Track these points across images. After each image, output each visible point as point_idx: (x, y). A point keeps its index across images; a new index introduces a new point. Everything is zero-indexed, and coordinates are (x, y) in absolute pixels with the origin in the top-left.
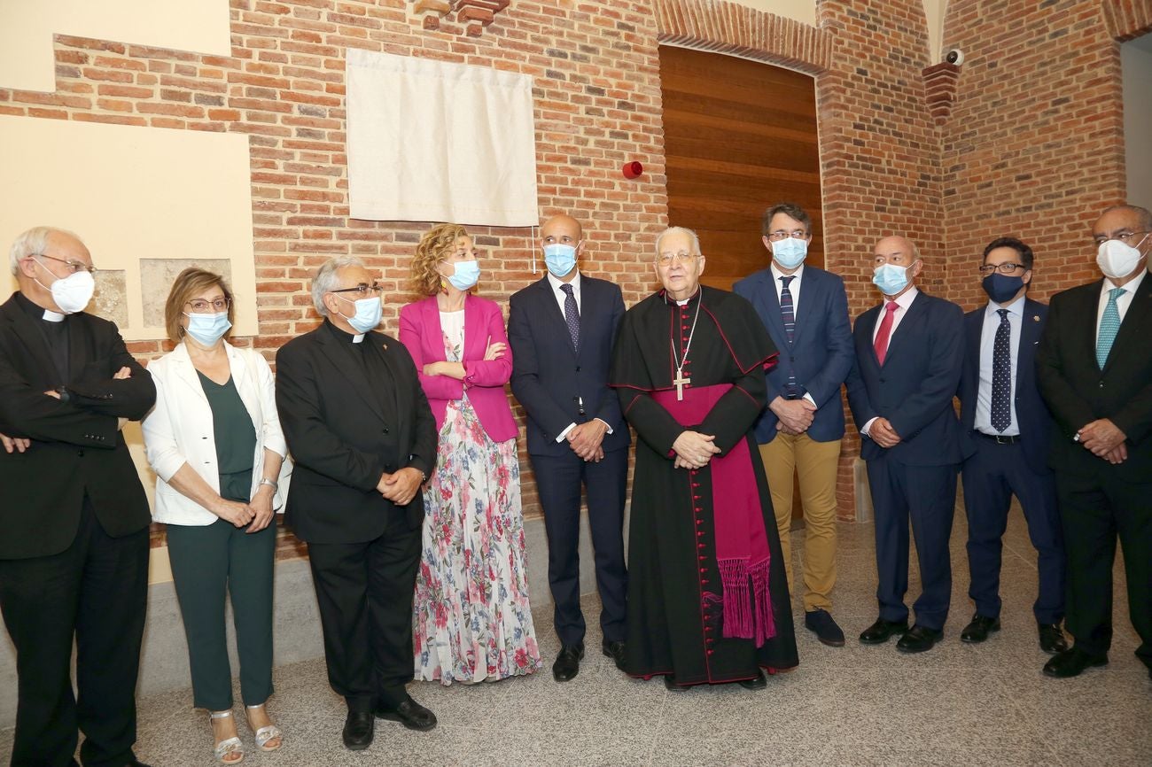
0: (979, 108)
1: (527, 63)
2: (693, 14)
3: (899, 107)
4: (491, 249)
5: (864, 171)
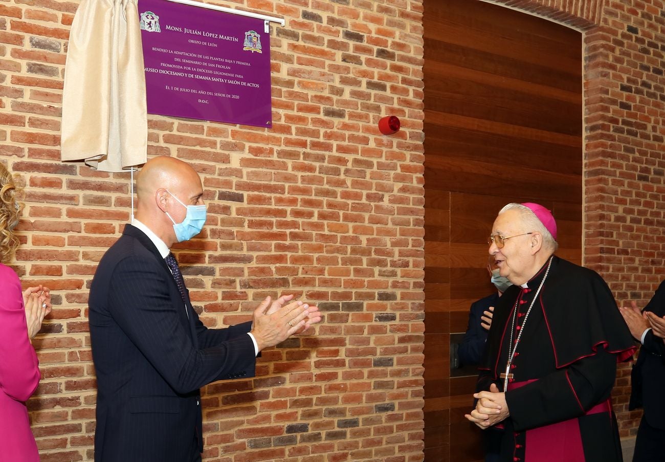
1: (281, 2)
4: (234, 205)
5: (628, 136)
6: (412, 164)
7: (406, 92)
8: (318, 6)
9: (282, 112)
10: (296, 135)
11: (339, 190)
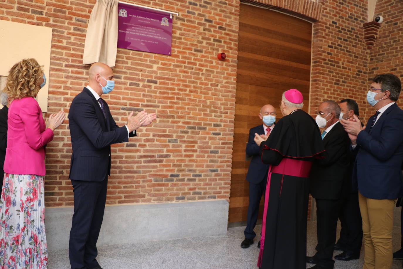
0: (387, 43)
1: (179, 7)
3: (350, 40)
4: (153, 85)
5: (331, 66)
6: (231, 72)
7: (230, 44)
8: (194, 9)
9: (176, 49)
10: (182, 58)
11: (199, 81)
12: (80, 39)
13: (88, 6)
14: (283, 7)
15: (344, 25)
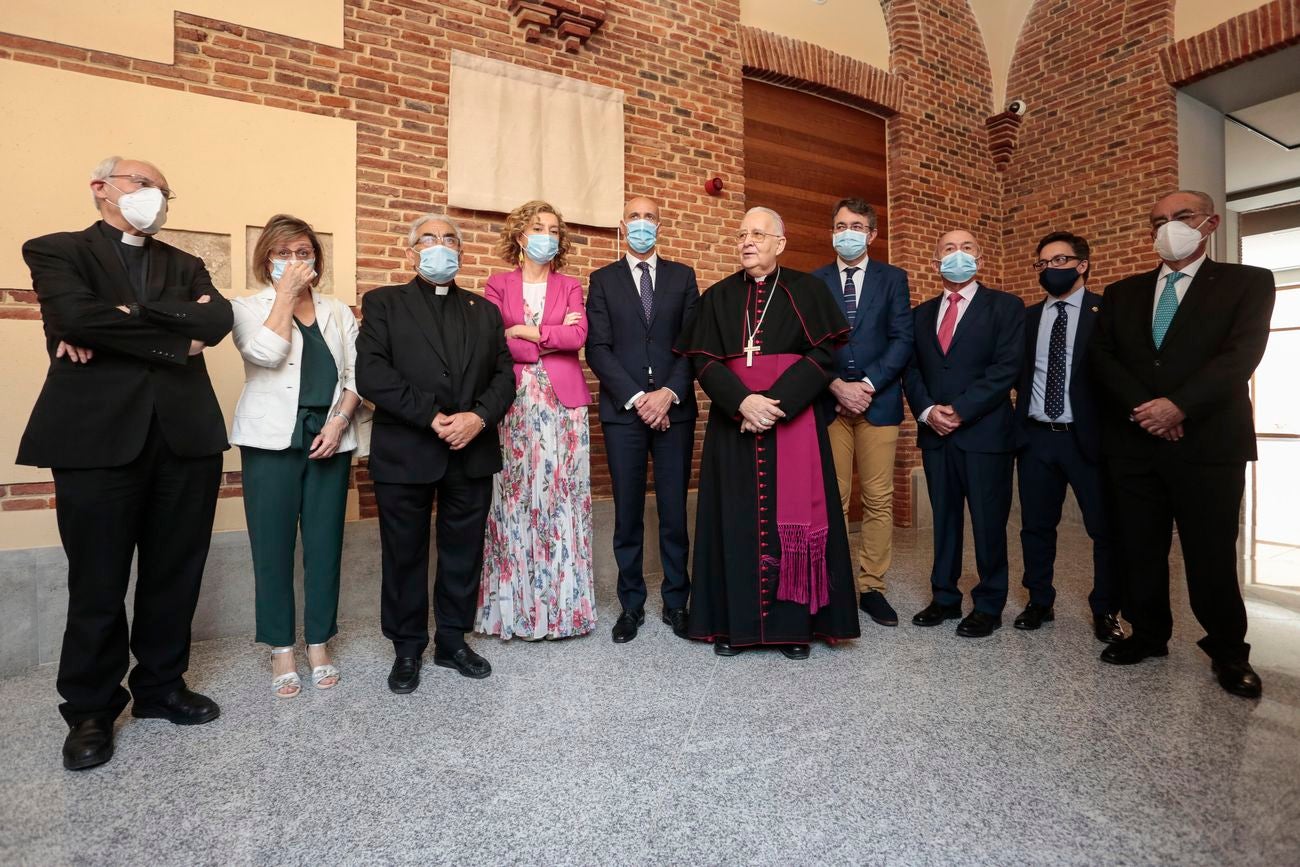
0: (1038, 153)
1: (620, 82)
2: (776, 51)
3: (963, 152)
5: (928, 206)
7: (729, 160)
8: (651, 86)
12: (419, 147)
13: (431, 74)
14: (828, 84)
15: (949, 121)
